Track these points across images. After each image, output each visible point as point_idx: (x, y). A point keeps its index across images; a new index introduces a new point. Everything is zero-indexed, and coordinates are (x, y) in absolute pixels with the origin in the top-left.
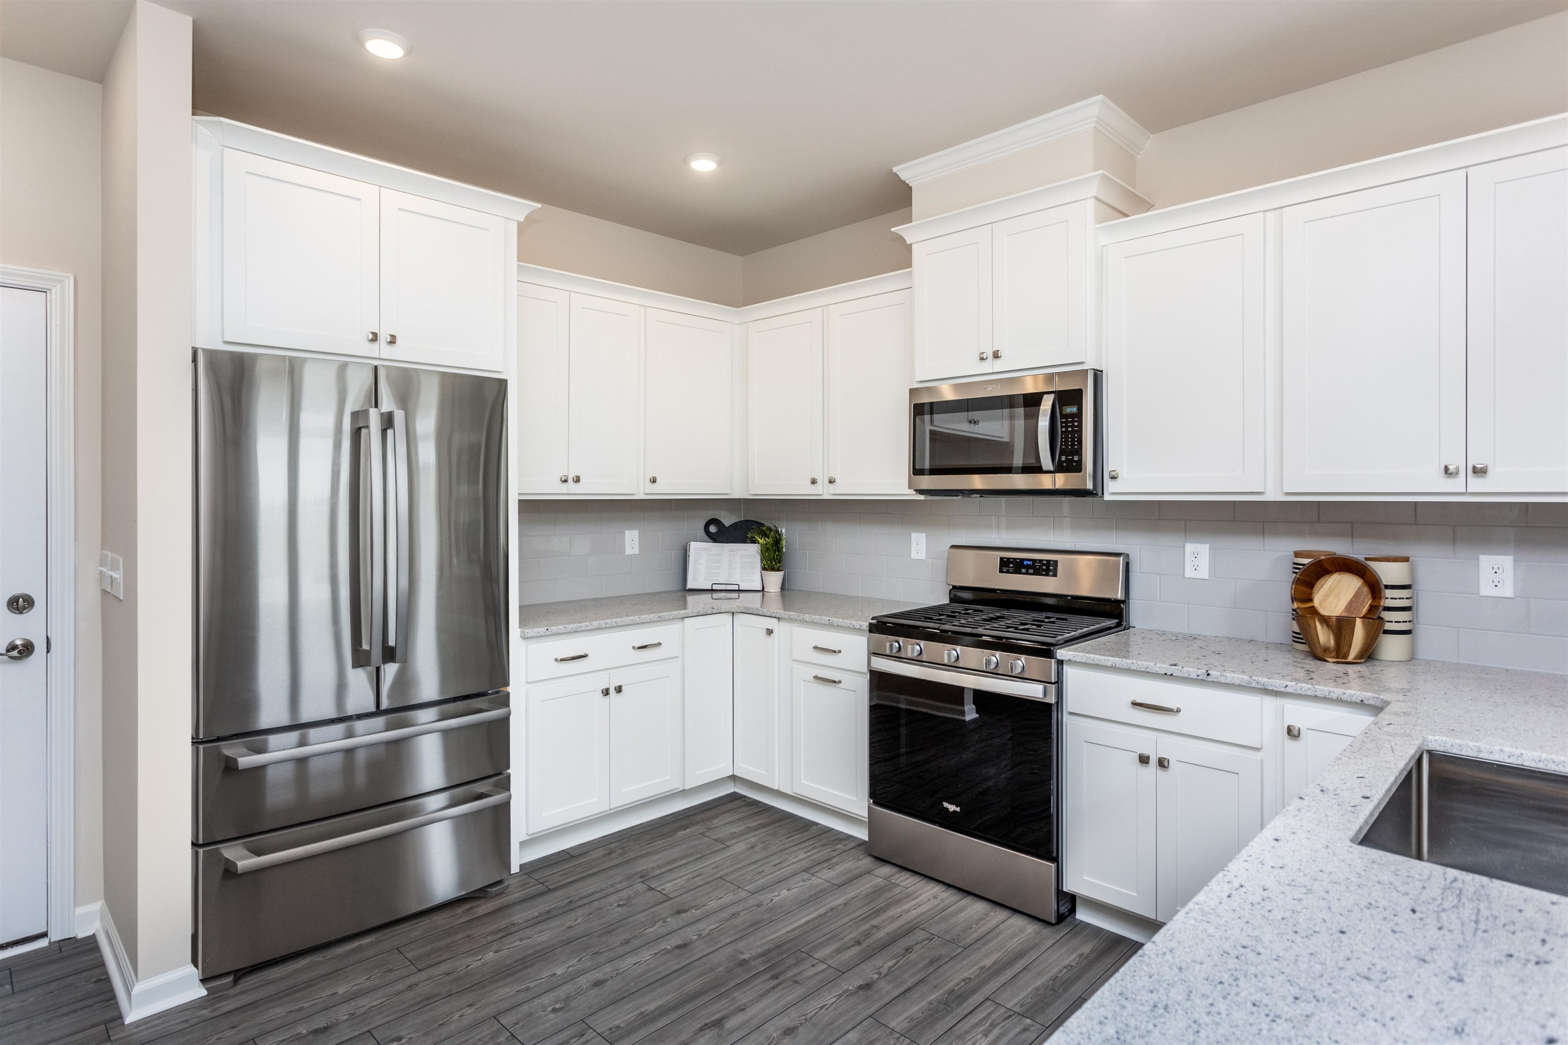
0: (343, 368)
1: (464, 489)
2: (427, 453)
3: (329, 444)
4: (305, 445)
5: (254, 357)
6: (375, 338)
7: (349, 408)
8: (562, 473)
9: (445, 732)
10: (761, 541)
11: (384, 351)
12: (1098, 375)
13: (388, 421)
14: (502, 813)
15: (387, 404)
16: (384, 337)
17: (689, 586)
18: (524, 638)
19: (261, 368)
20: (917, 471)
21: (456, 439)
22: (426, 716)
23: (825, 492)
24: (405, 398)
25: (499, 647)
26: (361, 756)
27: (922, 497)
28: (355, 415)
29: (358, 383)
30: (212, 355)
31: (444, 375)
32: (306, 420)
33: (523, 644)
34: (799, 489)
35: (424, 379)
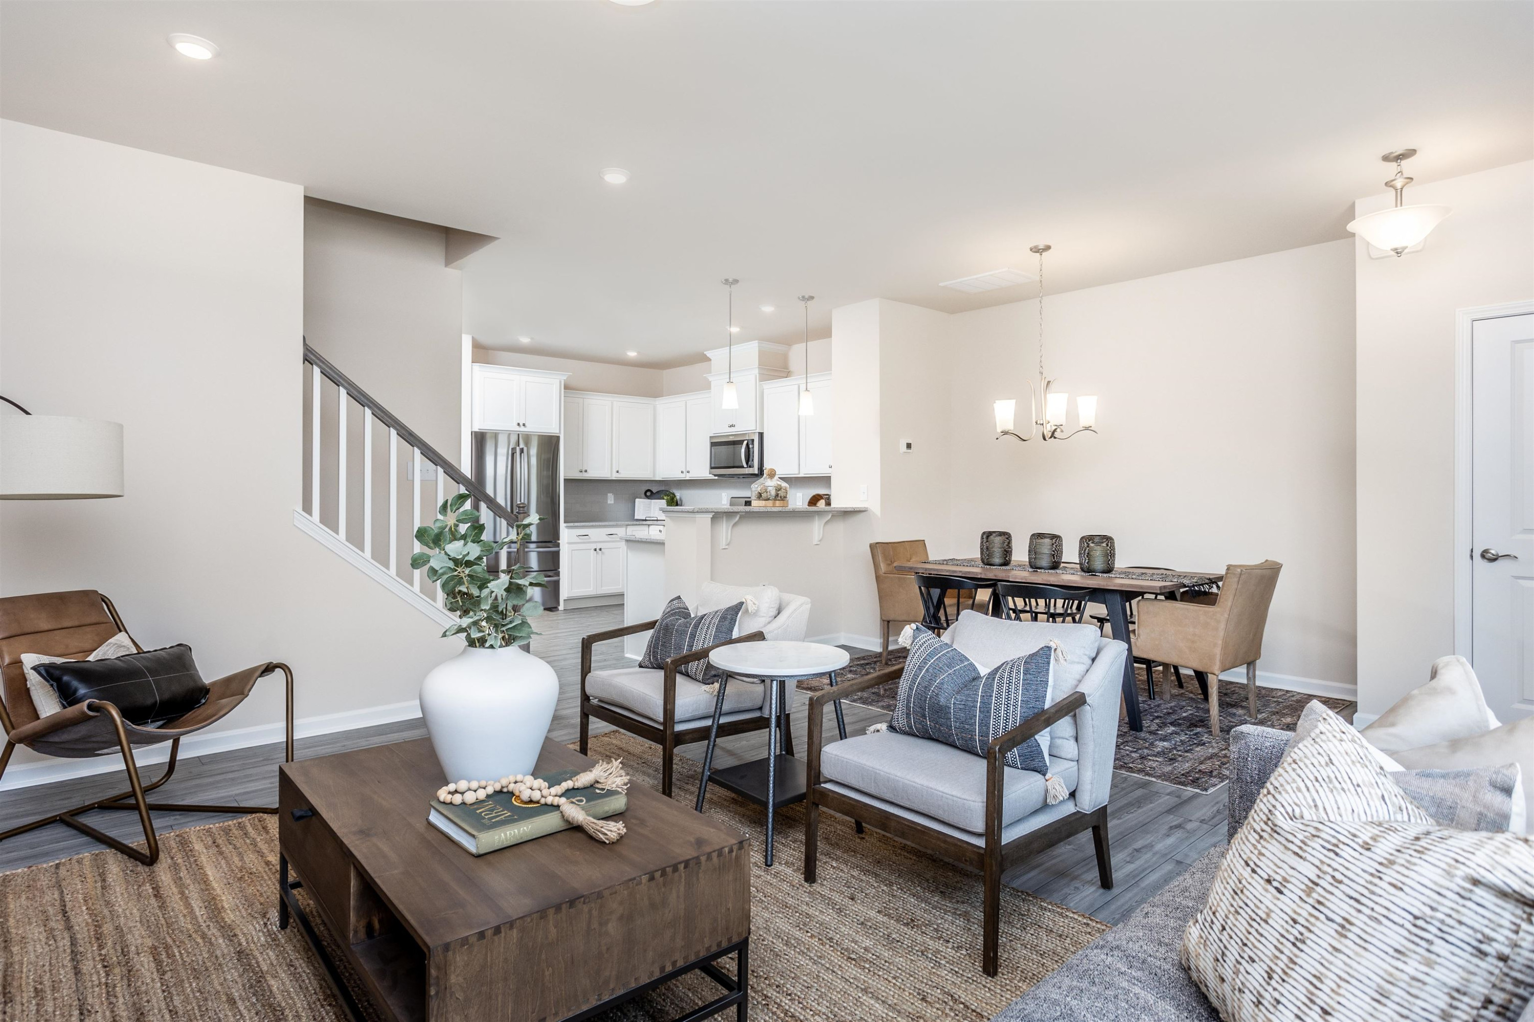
0: (509, 434)
1: (545, 472)
2: (534, 461)
3: (505, 458)
4: (499, 458)
5: (486, 433)
6: (519, 424)
7: (511, 447)
8: (581, 468)
9: (539, 553)
10: (665, 498)
11: (522, 429)
12: (761, 435)
13: (522, 451)
14: (556, 585)
15: (522, 446)
16: (521, 424)
17: (636, 518)
18: (567, 527)
19: (488, 436)
20: (712, 468)
21: (543, 456)
22: (532, 546)
23: (688, 477)
24: (527, 443)
25: (556, 526)
26: (513, 555)
27: (716, 478)
28: (512, 449)
29: (513, 439)
30: (476, 432)
31: (539, 436)
32: (499, 450)
33: (566, 530)
34: (677, 475)
35: (533, 437)
